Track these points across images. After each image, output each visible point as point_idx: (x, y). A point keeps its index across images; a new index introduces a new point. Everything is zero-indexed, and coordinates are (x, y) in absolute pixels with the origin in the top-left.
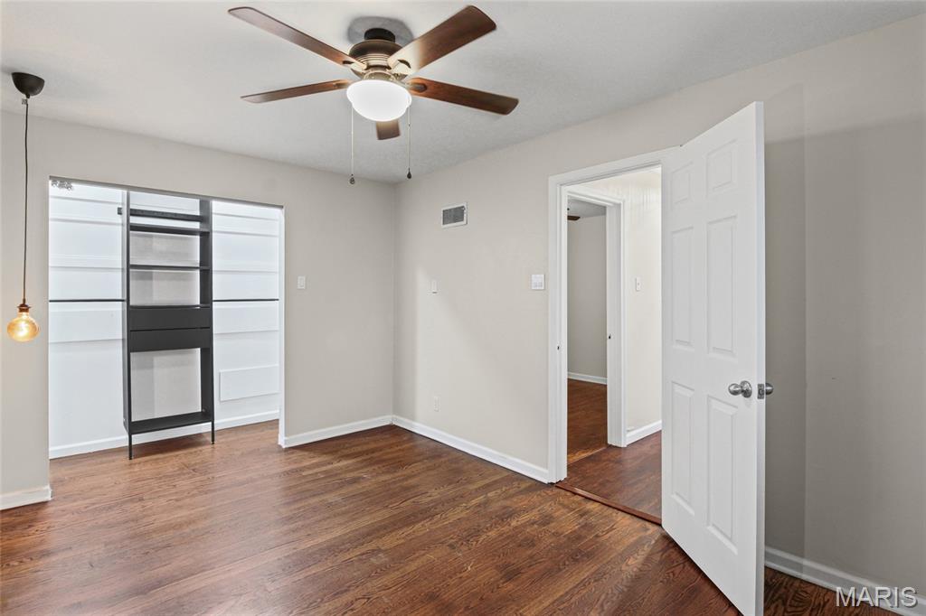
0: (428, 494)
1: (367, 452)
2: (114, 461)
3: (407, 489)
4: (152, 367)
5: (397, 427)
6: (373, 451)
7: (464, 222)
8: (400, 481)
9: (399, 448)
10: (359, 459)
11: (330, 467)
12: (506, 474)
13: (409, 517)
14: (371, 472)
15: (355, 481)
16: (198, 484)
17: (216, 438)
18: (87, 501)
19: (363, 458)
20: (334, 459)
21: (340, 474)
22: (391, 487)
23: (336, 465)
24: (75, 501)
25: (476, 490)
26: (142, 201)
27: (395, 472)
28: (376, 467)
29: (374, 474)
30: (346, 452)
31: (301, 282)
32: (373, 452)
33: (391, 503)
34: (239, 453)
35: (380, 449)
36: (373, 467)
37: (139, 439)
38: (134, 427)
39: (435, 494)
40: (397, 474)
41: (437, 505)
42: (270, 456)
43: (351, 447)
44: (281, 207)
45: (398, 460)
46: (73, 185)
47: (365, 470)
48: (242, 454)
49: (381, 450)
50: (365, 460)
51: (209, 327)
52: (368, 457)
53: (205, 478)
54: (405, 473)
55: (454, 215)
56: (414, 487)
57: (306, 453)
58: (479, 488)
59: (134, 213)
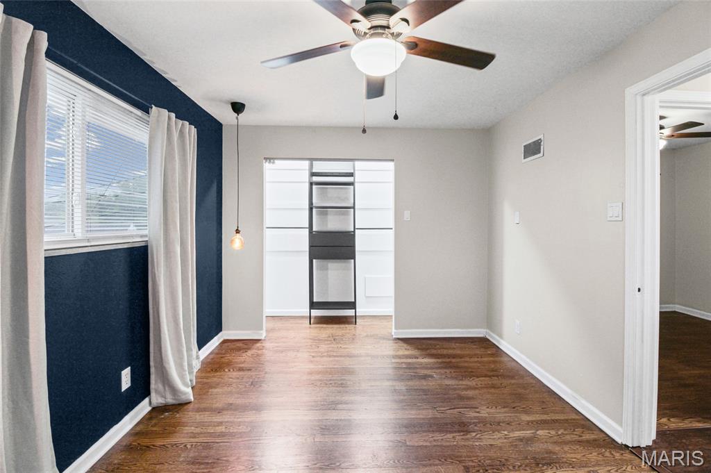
0: (477, 410)
1: (449, 356)
2: (302, 323)
3: (461, 398)
4: (327, 269)
5: (488, 340)
6: (454, 356)
7: (541, 154)
8: (459, 389)
9: (479, 359)
10: (440, 360)
11: (414, 360)
12: (574, 416)
13: (446, 424)
14: (442, 374)
15: (425, 377)
16: (330, 349)
17: (357, 320)
18: (276, 345)
19: (444, 360)
20: (421, 355)
21: (417, 368)
22: (450, 392)
23: (421, 360)
24: (272, 343)
25: (528, 422)
26: (319, 167)
27: (462, 380)
28: (448, 371)
29: (444, 377)
30: (434, 351)
31: (407, 215)
32: (454, 358)
33: (439, 407)
34: (365, 334)
35: (461, 356)
36: (445, 370)
37: (315, 313)
38: (313, 305)
39: (484, 412)
40: (461, 382)
41: (479, 423)
42: (381, 342)
43: (440, 349)
44: (393, 160)
45: (470, 370)
46: (276, 161)
47: (438, 371)
48: (367, 336)
49: (461, 358)
50: (445, 362)
51: (354, 246)
52: (448, 360)
53: (336, 346)
54: (469, 383)
55: (533, 149)
56: (469, 398)
57: (405, 345)
58: (532, 422)
59: (313, 174)
